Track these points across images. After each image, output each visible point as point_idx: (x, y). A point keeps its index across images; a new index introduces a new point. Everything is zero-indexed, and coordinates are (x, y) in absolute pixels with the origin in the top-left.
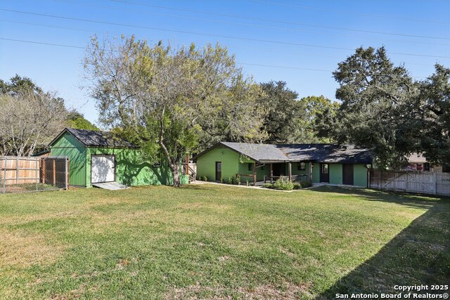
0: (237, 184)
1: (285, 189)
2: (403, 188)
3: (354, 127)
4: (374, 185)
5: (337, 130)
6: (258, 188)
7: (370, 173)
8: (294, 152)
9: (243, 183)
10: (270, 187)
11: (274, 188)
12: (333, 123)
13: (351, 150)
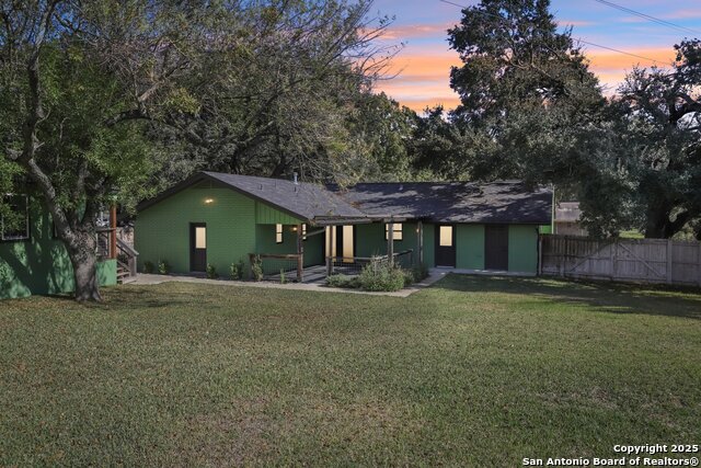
0: (254, 279)
1: (387, 288)
2: (607, 273)
3: (531, 143)
4: (551, 269)
5: (471, 152)
6: (314, 287)
7: (543, 243)
8: (371, 201)
9: (270, 275)
10: (346, 285)
11: (357, 285)
12: (459, 137)
13: (494, 195)
